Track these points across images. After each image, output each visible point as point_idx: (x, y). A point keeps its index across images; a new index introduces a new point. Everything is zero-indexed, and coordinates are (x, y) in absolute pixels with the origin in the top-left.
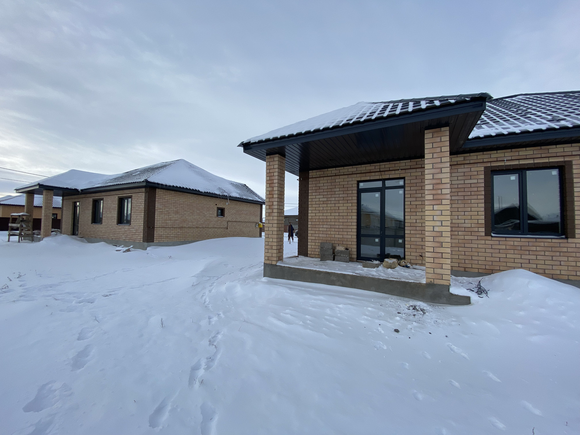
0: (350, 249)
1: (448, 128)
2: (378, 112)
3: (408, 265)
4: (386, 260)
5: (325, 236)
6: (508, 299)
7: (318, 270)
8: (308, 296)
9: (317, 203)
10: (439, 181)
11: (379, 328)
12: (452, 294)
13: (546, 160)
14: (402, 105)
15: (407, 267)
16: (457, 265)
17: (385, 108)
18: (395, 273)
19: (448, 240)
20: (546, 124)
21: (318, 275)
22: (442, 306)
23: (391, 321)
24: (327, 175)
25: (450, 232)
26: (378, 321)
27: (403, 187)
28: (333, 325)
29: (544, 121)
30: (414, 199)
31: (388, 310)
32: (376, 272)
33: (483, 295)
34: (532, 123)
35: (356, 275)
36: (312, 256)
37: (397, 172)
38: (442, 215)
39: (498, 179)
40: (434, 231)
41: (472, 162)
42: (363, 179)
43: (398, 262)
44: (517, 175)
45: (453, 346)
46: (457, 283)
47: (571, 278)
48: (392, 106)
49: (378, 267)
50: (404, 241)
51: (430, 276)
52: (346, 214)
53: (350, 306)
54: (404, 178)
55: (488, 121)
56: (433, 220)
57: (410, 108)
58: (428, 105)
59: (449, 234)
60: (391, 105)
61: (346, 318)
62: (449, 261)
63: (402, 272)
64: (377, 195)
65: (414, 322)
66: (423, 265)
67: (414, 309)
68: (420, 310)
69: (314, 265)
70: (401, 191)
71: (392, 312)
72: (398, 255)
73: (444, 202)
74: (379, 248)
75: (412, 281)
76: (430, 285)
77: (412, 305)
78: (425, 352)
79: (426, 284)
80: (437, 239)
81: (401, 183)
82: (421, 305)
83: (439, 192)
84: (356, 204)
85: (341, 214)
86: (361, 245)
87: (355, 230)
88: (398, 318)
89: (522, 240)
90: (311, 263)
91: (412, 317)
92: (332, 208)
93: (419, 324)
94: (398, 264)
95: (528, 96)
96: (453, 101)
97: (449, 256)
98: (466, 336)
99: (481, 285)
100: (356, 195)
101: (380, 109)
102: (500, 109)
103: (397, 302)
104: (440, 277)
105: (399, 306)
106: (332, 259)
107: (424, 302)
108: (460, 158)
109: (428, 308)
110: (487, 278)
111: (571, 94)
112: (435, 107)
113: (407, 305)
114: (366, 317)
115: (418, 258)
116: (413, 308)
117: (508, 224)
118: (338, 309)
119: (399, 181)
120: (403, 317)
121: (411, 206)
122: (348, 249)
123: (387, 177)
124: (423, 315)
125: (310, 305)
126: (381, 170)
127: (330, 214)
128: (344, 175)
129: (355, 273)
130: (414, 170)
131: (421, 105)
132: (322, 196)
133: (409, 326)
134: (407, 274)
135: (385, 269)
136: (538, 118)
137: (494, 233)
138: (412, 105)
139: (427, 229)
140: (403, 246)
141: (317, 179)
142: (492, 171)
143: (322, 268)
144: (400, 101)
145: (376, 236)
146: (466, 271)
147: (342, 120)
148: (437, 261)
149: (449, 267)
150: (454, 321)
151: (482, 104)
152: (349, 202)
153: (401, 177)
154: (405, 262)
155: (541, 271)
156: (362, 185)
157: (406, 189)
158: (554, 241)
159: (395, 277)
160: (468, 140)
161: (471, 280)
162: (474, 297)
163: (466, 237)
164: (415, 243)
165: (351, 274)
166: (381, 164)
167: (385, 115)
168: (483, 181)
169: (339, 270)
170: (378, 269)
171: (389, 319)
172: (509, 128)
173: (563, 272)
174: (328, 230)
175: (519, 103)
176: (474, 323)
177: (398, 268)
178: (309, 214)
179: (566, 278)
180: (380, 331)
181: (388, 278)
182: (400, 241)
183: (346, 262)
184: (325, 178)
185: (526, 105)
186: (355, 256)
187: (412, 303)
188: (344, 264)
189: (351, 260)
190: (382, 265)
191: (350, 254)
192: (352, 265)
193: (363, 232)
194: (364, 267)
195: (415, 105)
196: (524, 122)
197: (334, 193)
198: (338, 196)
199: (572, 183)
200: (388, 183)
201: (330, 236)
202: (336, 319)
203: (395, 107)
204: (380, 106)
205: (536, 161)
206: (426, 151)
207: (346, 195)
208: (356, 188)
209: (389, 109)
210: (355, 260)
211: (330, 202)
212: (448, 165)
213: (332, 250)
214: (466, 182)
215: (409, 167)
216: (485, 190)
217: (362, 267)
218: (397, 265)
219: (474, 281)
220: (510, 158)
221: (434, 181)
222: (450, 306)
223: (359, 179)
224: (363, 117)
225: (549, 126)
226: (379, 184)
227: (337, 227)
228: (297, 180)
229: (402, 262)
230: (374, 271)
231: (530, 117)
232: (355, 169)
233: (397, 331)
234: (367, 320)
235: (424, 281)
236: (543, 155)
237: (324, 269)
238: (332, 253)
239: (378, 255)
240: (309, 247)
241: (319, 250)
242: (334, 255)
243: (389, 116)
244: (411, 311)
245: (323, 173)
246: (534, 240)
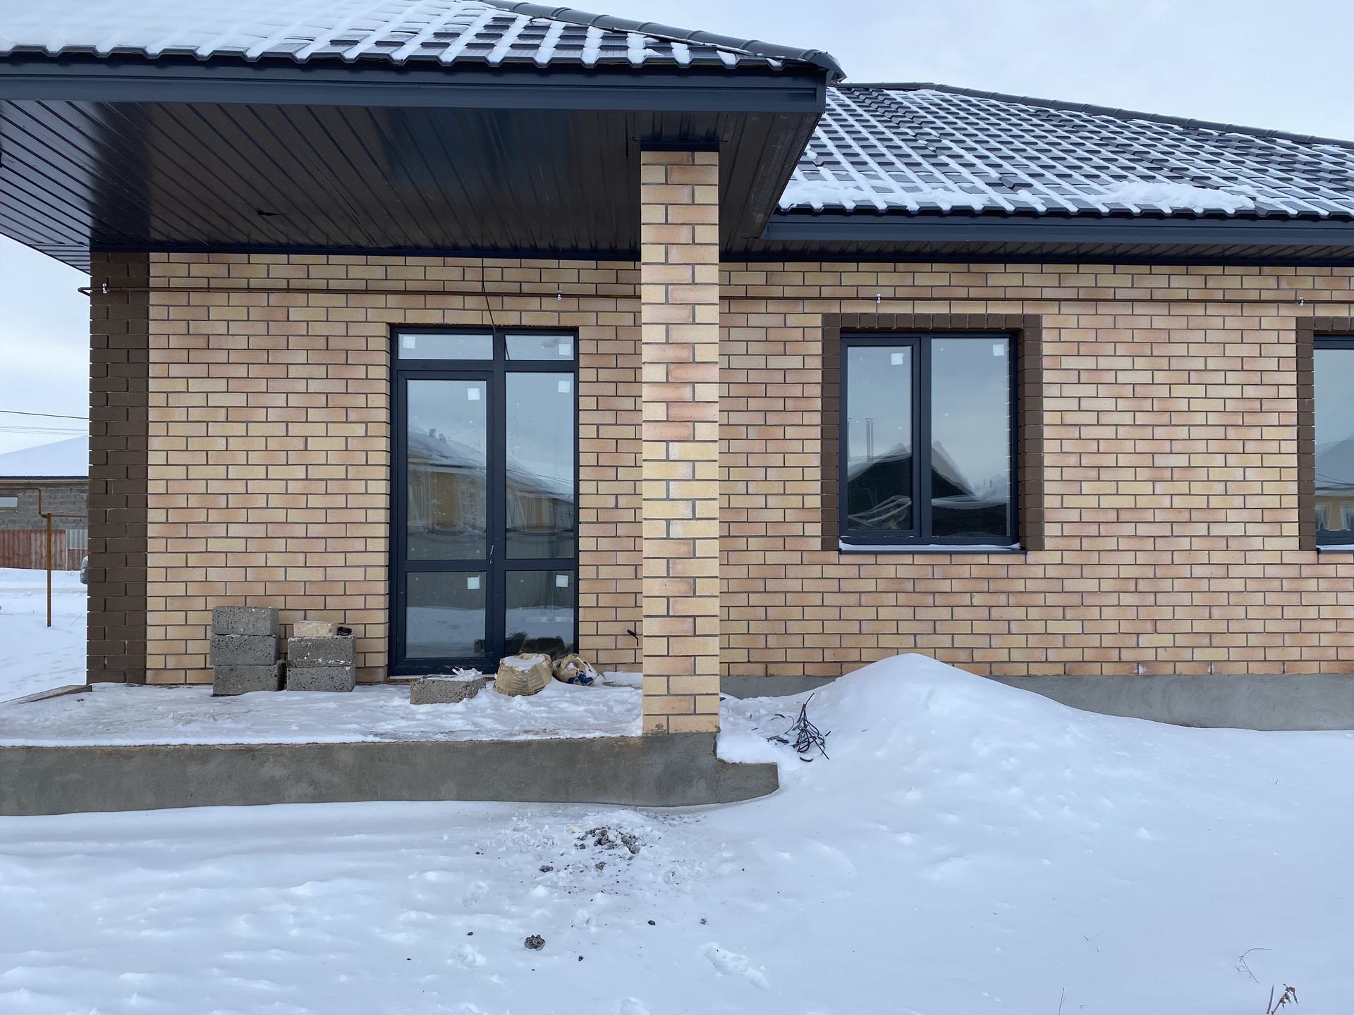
0: (358, 630)
1: (713, 157)
2: (468, 37)
3: (589, 675)
4: (507, 661)
5: (238, 575)
6: (879, 754)
7: (192, 741)
8: (142, 875)
9: (195, 414)
10: (685, 354)
11: (468, 949)
12: (722, 761)
13: (978, 309)
14: (561, 32)
15: (584, 681)
16: (742, 656)
17: (499, 26)
18: (537, 712)
19: (713, 568)
20: (983, 192)
21: (193, 769)
22: (696, 811)
23: (514, 909)
24: (243, 284)
25: (717, 542)
26: (460, 923)
27: (570, 367)
28: (262, 986)
29: (980, 184)
30: (610, 418)
31: (504, 864)
32: (464, 716)
33: (814, 752)
34: (950, 183)
35: (377, 739)
36: (167, 677)
37: (548, 303)
38: (694, 479)
39: (860, 359)
40: (668, 538)
41: (789, 292)
42: (414, 318)
43: (550, 666)
44: (908, 349)
45: (723, 952)
46: (742, 721)
47: (1035, 670)
48: (526, 28)
49: (472, 695)
50: (576, 581)
51: (657, 706)
52: (339, 472)
53: (346, 883)
54: (573, 331)
55: (838, 156)
56: (668, 499)
57: (591, 53)
58: (651, 53)
59: (714, 548)
60: (523, 20)
61: (328, 938)
62: (714, 645)
63: (564, 705)
64: (475, 392)
65: (600, 894)
66: (635, 665)
67: (599, 842)
68: (619, 842)
69: (178, 719)
70: (564, 384)
71: (520, 870)
72: (554, 636)
73: (703, 431)
74: (480, 615)
75: (597, 734)
76: (657, 740)
77: (592, 828)
78: (633, 1000)
79: (645, 738)
80: (679, 568)
81: (564, 348)
82: (624, 824)
83: (686, 393)
84: (384, 429)
85: (314, 472)
86: (409, 609)
87: (382, 545)
88: (540, 891)
89: (919, 559)
90: (163, 715)
91: (590, 878)
92: (273, 444)
93: (616, 897)
94: (550, 673)
95: (947, 96)
96: (729, 59)
97: (713, 626)
98: (762, 907)
99: (808, 718)
100: (383, 387)
101: (478, 27)
102: (873, 121)
103: (543, 826)
104: (685, 705)
105: (548, 842)
106: (274, 682)
107: (636, 807)
108: (752, 276)
109: (648, 829)
110: (823, 692)
111: (1052, 111)
112: (672, 68)
113: (576, 829)
114: (413, 915)
115: (622, 642)
116: (596, 838)
117: (889, 510)
118: (290, 908)
119: (556, 343)
120: (561, 884)
121: (598, 445)
122: (349, 631)
123: (512, 319)
124: (630, 859)
125: (145, 919)
126: (489, 287)
127: (261, 472)
128: (328, 291)
129: (376, 735)
130: (609, 304)
131: (626, 48)
132: (221, 385)
133: (582, 913)
134: (582, 708)
135: (503, 700)
136: (966, 173)
137: (845, 541)
138: (599, 42)
139: (648, 529)
140: (572, 599)
141: (195, 298)
142: (844, 331)
143: (220, 732)
144: (559, 14)
145: (470, 567)
146: (771, 675)
147: (310, 35)
148: (678, 647)
149: (713, 665)
150: (726, 860)
151: (815, 89)
152: (353, 415)
153: (562, 324)
154: (576, 665)
155: (963, 656)
156: (410, 345)
157: (584, 375)
158: (994, 559)
159: (539, 726)
160: (779, 211)
161: (781, 705)
162: (788, 762)
163: (772, 558)
164: (611, 587)
165: (358, 738)
166: (488, 262)
167: (497, 55)
168: (818, 362)
169: (303, 729)
170: (475, 701)
171: (507, 902)
172: (891, 191)
173: (1016, 655)
174: (252, 545)
175: (922, 113)
176: (786, 856)
177: (554, 689)
178: (152, 472)
179: (1021, 670)
180: (470, 957)
181: (511, 735)
182: (562, 581)
183: (341, 690)
184: (235, 298)
185: (939, 123)
186: (381, 660)
187: (596, 817)
188: (325, 702)
189: (363, 678)
190: (489, 685)
191: (358, 652)
192: (363, 698)
193: (416, 551)
194: (417, 701)
195: (606, 43)
196: (929, 179)
197: (280, 372)
198: (300, 385)
199: (1039, 384)
200: (518, 348)
201: (265, 574)
202: (275, 956)
203: (534, 34)
204: (477, 16)
205: (958, 309)
206: (646, 234)
207: (339, 386)
208: (383, 358)
209: (511, 36)
210: (381, 674)
211: (261, 414)
212: (714, 294)
213: (272, 641)
214: (774, 362)
215: (591, 290)
216: (823, 397)
217: (407, 702)
218: (546, 675)
219: (788, 704)
220: (889, 292)
221: (672, 353)
222: (716, 808)
223: (398, 318)
224: (402, 44)
225: (990, 200)
226: (481, 348)
227: (300, 531)
228: (82, 290)
229: (569, 666)
230: (457, 713)
231: (947, 165)
232: (378, 273)
233: (535, 943)
234: (416, 925)
235: (636, 729)
236: (974, 293)
237: (229, 732)
238: (273, 653)
239: (479, 644)
240: (152, 633)
241: (205, 647)
242: (281, 661)
243: (508, 66)
244: (593, 853)
245: (223, 270)
246: (946, 559)
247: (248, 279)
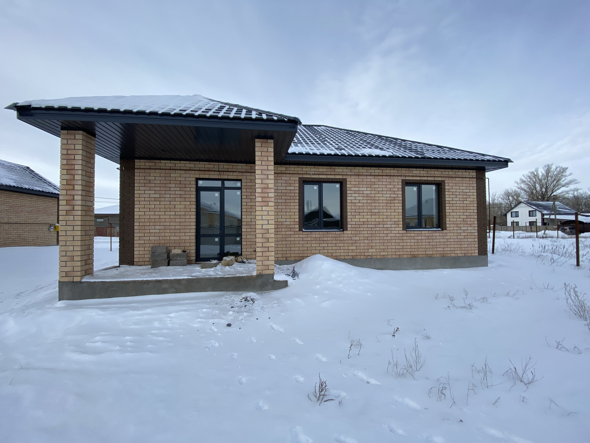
0: (188, 251)
1: (272, 141)
2: (214, 110)
3: (244, 261)
4: (225, 258)
5: (158, 238)
6: (311, 277)
7: (145, 279)
8: (131, 312)
9: (146, 199)
10: (266, 186)
11: (213, 327)
12: (275, 280)
13: (333, 177)
14: (236, 110)
15: (243, 262)
16: (281, 256)
17: (221, 108)
18: (232, 270)
19: (273, 236)
20: (334, 150)
21: (145, 286)
22: (269, 292)
23: (224, 317)
24: (159, 167)
25: (274, 230)
26: (211, 321)
27: (240, 188)
28: (161, 338)
29: (334, 149)
30: (249, 200)
31: (222, 307)
32: (213, 271)
33: (296, 278)
34: (327, 148)
35: (192, 278)
36: (139, 263)
37: (234, 174)
38: (268, 215)
39: (307, 187)
40: (262, 229)
41: (291, 172)
42: (202, 176)
43: (235, 259)
44: (318, 185)
45: (274, 325)
46: (279, 271)
47: (346, 257)
48: (228, 109)
49: (216, 266)
50: (241, 239)
51: (259, 268)
52: (183, 213)
53: (183, 313)
54: (240, 180)
55: (302, 141)
56: (262, 220)
57: (243, 116)
58: (257, 116)
59: (273, 231)
60: (227, 107)
61: (178, 326)
62: (273, 254)
63: (238, 268)
64: (217, 194)
65: (245, 313)
66: (255, 259)
67: (245, 300)
68: (250, 300)
69: (142, 274)
70: (239, 192)
71: (226, 308)
72: (236, 252)
73: (270, 204)
74: (219, 247)
75: (246, 275)
76: (259, 276)
77: (244, 297)
78: (252, 338)
79: (257, 276)
80: (265, 236)
81: (238, 184)
82: (251, 296)
83: (266, 195)
84: (195, 203)
85: (177, 213)
86: (201, 246)
87: (194, 231)
88: (231, 313)
89: (320, 233)
90: (138, 273)
91: (243, 309)
92: (166, 206)
93: (249, 313)
94: (235, 260)
95: (327, 128)
96: (275, 118)
97: (273, 249)
98: (283, 314)
99: (295, 270)
100: (194, 193)
101: (216, 108)
102: (310, 134)
103: (232, 297)
104: (266, 268)
105: (233, 301)
106: (167, 264)
107: (254, 292)
108: (282, 168)
109: (257, 297)
110: (298, 263)
111: (350, 132)
112: (262, 120)
113: (240, 297)
114: (199, 320)
115: (252, 253)
116: (244, 300)
117: (315, 222)
118: (169, 319)
119: (237, 183)
120: (236, 311)
121: (247, 207)
122: (186, 251)
123: (226, 177)
124: (253, 304)
125: (132, 323)
126: (220, 170)
127: (163, 213)
128: (180, 170)
129: (191, 277)
130: (249, 174)
131: (251, 114)
132: (153, 192)
133: (241, 317)
134: (242, 269)
135: (223, 268)
136: (330, 146)
137: (304, 229)
138: (245, 113)
139: (257, 227)
140: (240, 243)
141: (147, 171)
142: (303, 181)
143: (152, 277)
144: (236, 106)
145: (216, 236)
146: (287, 260)
147: (175, 108)
148: (265, 254)
149: (273, 258)
150: (275, 303)
151: (295, 126)
152: (187, 200)
153: (238, 178)
154: (241, 259)
155: (330, 255)
156: (201, 183)
157: (243, 190)
158: (337, 233)
159: (232, 273)
160: (288, 153)
161: (289, 267)
162: (290, 280)
163: (287, 233)
164: (250, 240)
165: (187, 277)
166: (220, 164)
167: (220, 115)
168: (298, 188)
169: (173, 275)
170: (216, 268)
171: (223, 315)
172: (314, 150)
173: (342, 254)
174: (161, 231)
175: (321, 132)
176: (289, 302)
177: (236, 265)
178: (135, 213)
179: (343, 257)
180: (213, 329)
181: (225, 276)
182: (238, 239)
183: (184, 266)
184: (157, 171)
185: (325, 134)
186: (194, 258)
187: (245, 295)
188: (179, 269)
189: (189, 263)
190: (220, 264)
191: (187, 256)
192: (189, 267)
193: (202, 232)
194: (202, 268)
195: (247, 113)
196: (322, 147)
197: (168, 189)
198: (173, 192)
199: (346, 194)
200: (227, 184)
201: (165, 238)
202: (165, 331)
203: (230, 110)
204: (216, 105)
205: (329, 177)
206: (257, 158)
207: (183, 193)
208: (194, 186)
209: (224, 110)
210: (194, 262)
211: (163, 199)
212: (273, 172)
213: (166, 254)
214: (288, 188)
215: (245, 171)
216: (299, 196)
217: (200, 268)
218: (234, 261)
219: (290, 267)
220: (313, 173)
221: (263, 186)
222: (273, 291)
223: (198, 176)
224: (197, 111)
225: (336, 152)
226: (218, 184)
227: (173, 227)
228: (117, 168)
229: (239, 259)
230: (212, 271)
231: (326, 144)
232: (193, 166)
233: (229, 325)
234: (200, 322)
235: (255, 274)
236: (332, 173)
237: (154, 277)
238: (166, 257)
239: (218, 254)
240: (136, 253)
241: (149, 256)
242: (169, 259)
243: (223, 118)
244: (244, 303)
245: (154, 164)
246: (326, 233)
247: (160, 166)
